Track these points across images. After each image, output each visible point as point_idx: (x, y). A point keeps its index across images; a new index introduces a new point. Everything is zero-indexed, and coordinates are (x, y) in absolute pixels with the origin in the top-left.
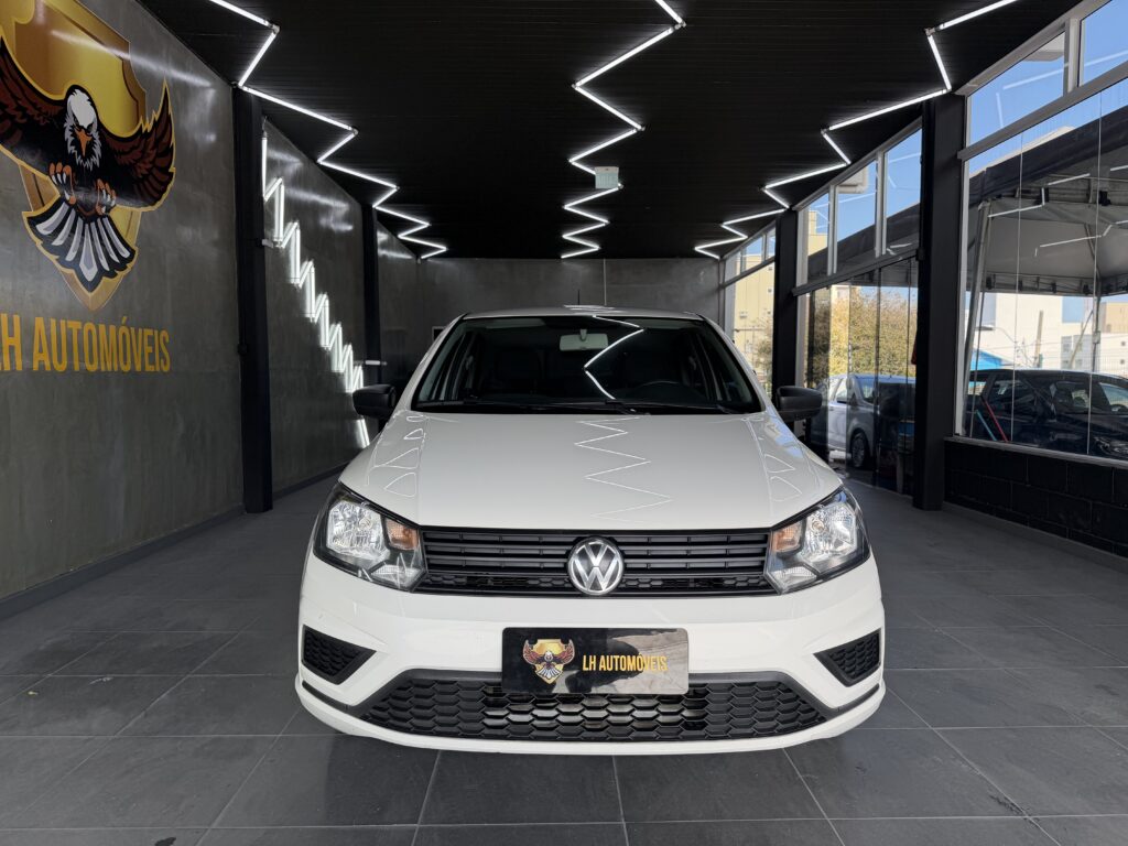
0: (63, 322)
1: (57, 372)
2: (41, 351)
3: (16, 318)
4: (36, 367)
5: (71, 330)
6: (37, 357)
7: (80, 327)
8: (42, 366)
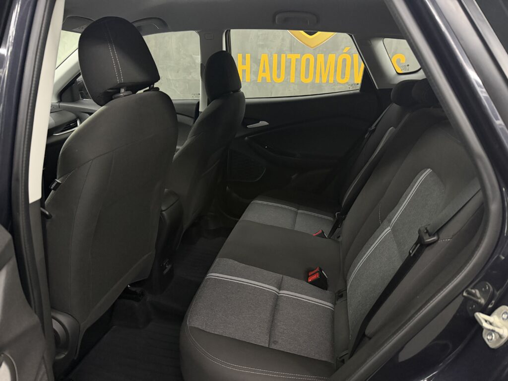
0: (283, 56)
1: (275, 83)
2: (264, 71)
3: (248, 56)
4: (259, 80)
5: (291, 59)
6: (261, 75)
7: (299, 58)
8: (264, 79)
